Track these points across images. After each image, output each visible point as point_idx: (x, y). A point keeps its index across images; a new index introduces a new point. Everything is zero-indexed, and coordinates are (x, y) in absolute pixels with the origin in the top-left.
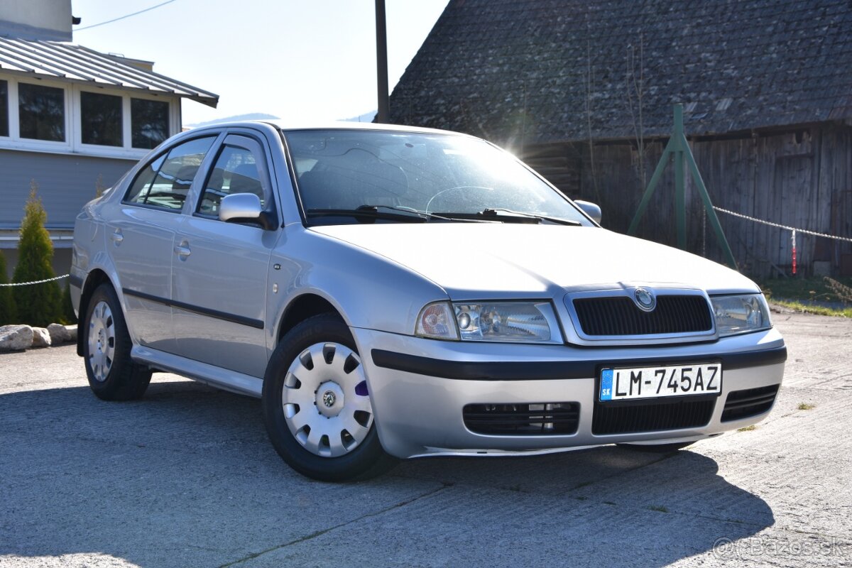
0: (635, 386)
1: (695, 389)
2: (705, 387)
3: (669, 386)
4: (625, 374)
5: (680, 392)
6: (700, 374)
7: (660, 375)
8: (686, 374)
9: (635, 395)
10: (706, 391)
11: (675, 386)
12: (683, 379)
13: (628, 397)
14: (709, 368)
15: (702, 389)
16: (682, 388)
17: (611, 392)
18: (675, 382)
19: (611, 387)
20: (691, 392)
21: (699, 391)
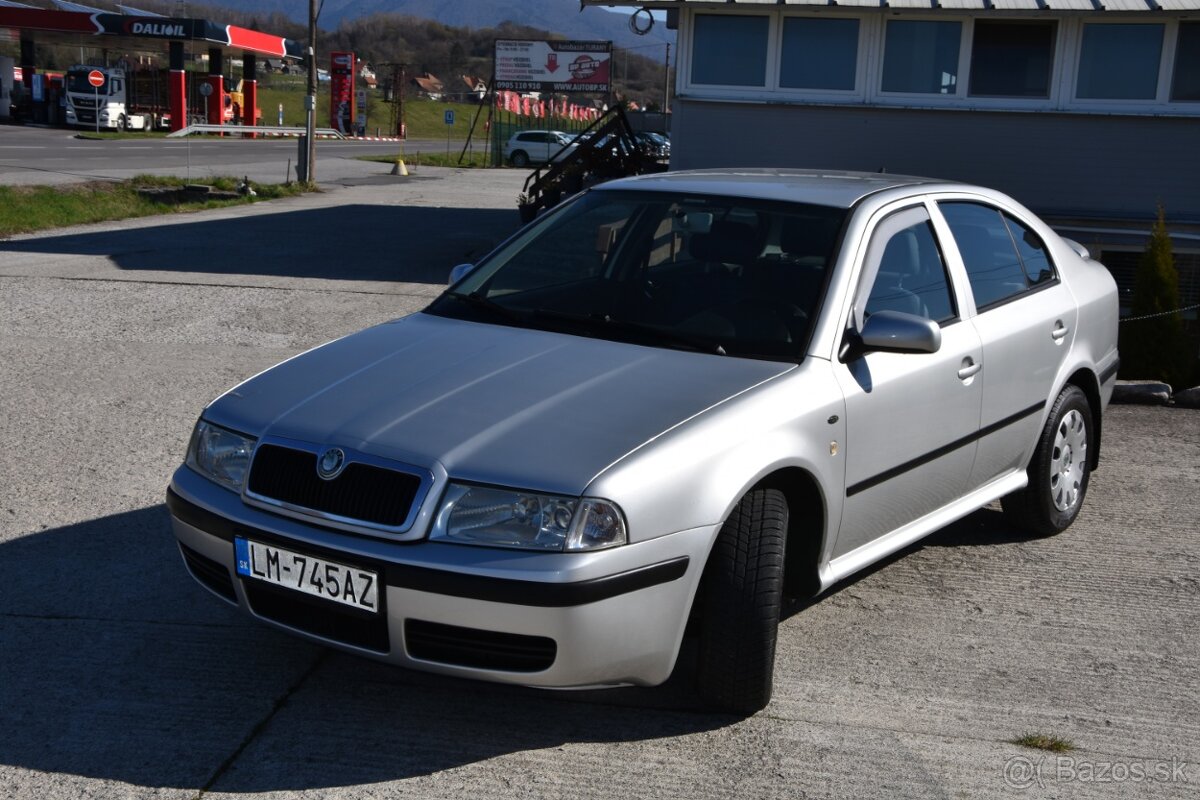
0: (273, 568)
1: (345, 598)
2: (358, 599)
3: (313, 582)
4: (259, 551)
5: (325, 595)
6: (349, 578)
7: (300, 565)
8: (332, 573)
9: (273, 580)
10: (358, 605)
11: (319, 585)
12: (330, 579)
13: (266, 579)
14: (361, 576)
15: (355, 601)
16: (328, 590)
17: (248, 565)
18: (319, 579)
19: (247, 560)
20: (339, 599)
21: (349, 601)
